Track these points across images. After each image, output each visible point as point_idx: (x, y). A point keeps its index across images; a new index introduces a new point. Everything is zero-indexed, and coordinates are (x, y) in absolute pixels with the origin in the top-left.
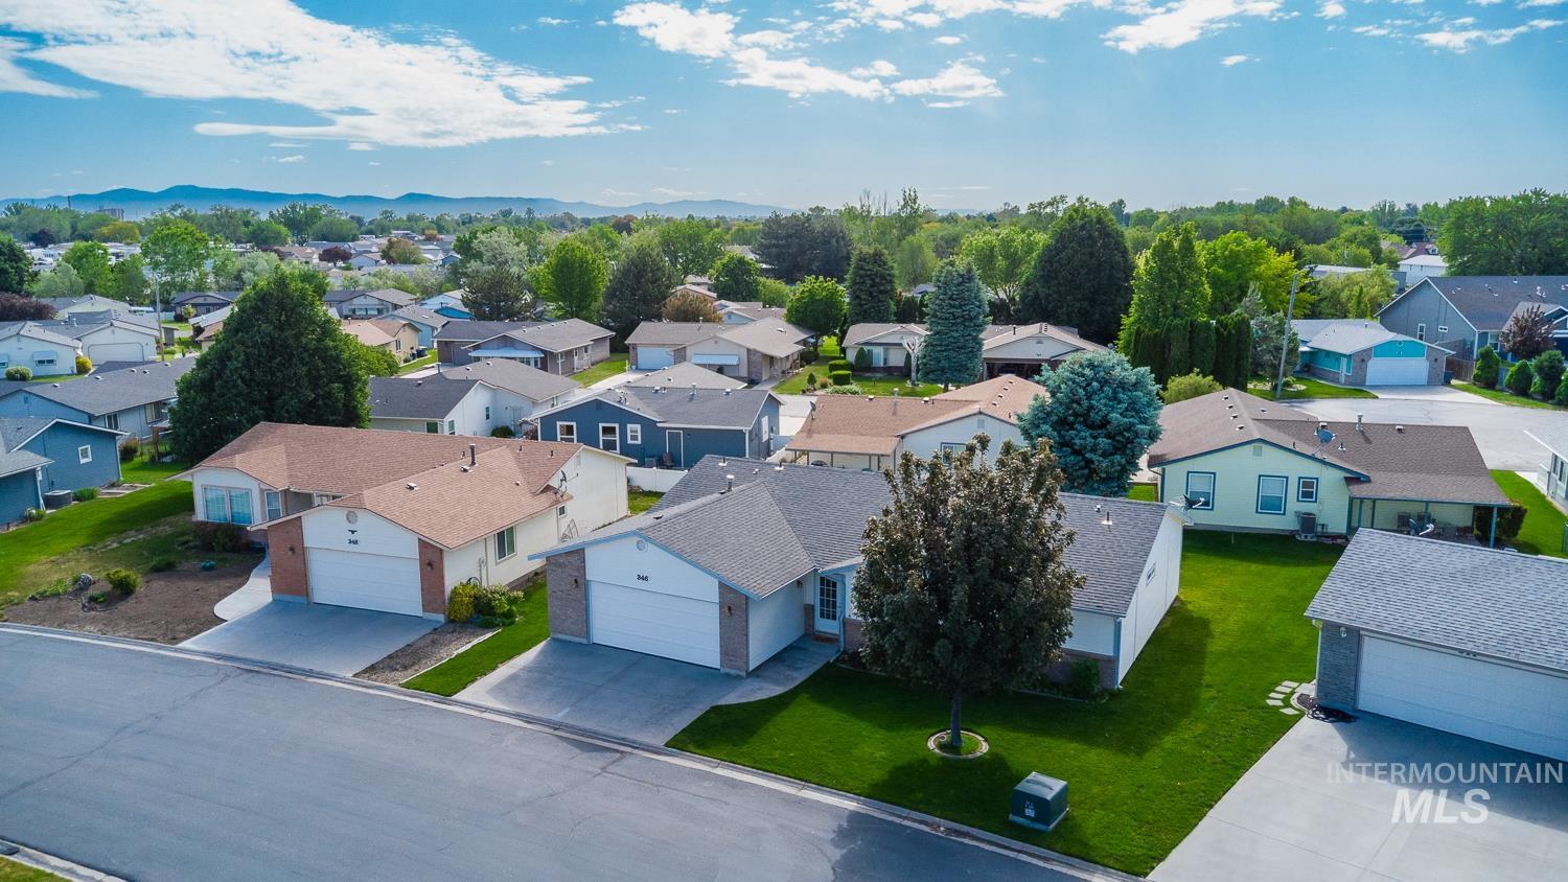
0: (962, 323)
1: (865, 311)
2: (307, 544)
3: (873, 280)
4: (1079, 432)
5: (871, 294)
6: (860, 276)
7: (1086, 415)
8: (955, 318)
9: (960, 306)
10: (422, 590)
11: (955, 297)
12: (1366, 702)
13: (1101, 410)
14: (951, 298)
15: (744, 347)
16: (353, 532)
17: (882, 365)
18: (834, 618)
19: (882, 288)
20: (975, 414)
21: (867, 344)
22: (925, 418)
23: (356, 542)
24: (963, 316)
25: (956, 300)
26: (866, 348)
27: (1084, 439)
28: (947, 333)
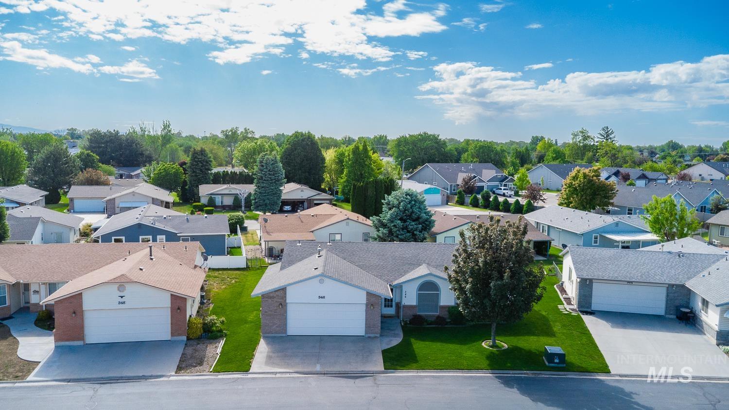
0: (275, 182)
1: (199, 179)
2: (85, 308)
3: (202, 163)
4: (410, 223)
5: (201, 170)
6: (195, 161)
7: (410, 215)
8: (272, 180)
9: (273, 175)
10: (171, 324)
11: (271, 170)
12: (594, 307)
13: (417, 213)
14: (269, 171)
15: (150, 197)
16: (122, 297)
17: (220, 205)
18: (392, 306)
19: (207, 167)
20: (345, 220)
21: (211, 194)
22: (318, 223)
23: (124, 303)
24: (275, 179)
25: (271, 171)
26: (213, 196)
27: (413, 225)
28: (268, 187)
